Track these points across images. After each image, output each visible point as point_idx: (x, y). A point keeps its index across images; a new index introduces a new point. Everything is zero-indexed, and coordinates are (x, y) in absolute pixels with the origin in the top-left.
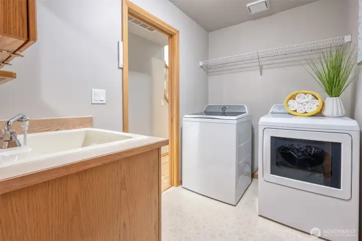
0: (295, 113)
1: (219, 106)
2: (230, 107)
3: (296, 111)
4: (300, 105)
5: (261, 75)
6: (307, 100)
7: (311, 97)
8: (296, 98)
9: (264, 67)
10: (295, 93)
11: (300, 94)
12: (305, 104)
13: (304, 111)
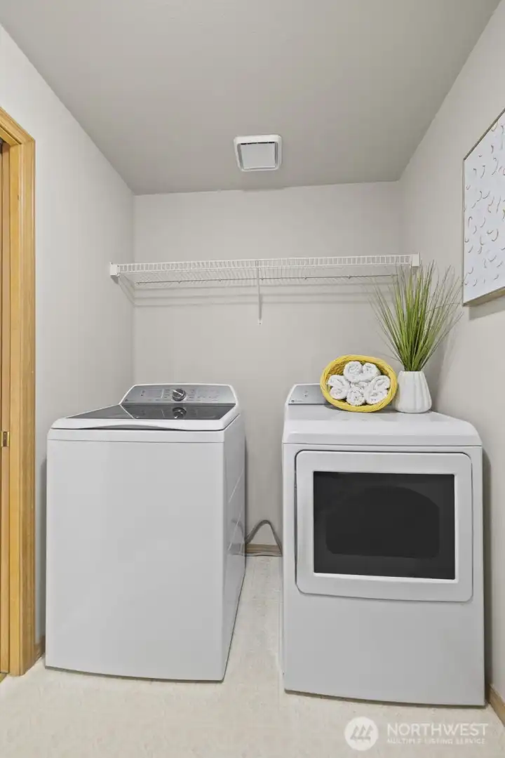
0: (341, 405)
1: (167, 388)
2: (194, 389)
3: (344, 400)
4: (355, 388)
5: (260, 317)
6: (367, 376)
7: (375, 370)
8: (344, 373)
9: (265, 299)
10: (340, 360)
11: (350, 363)
12: (365, 384)
13: (363, 401)
